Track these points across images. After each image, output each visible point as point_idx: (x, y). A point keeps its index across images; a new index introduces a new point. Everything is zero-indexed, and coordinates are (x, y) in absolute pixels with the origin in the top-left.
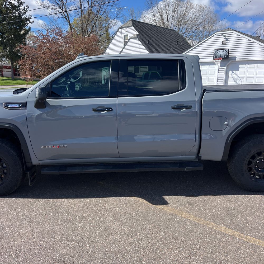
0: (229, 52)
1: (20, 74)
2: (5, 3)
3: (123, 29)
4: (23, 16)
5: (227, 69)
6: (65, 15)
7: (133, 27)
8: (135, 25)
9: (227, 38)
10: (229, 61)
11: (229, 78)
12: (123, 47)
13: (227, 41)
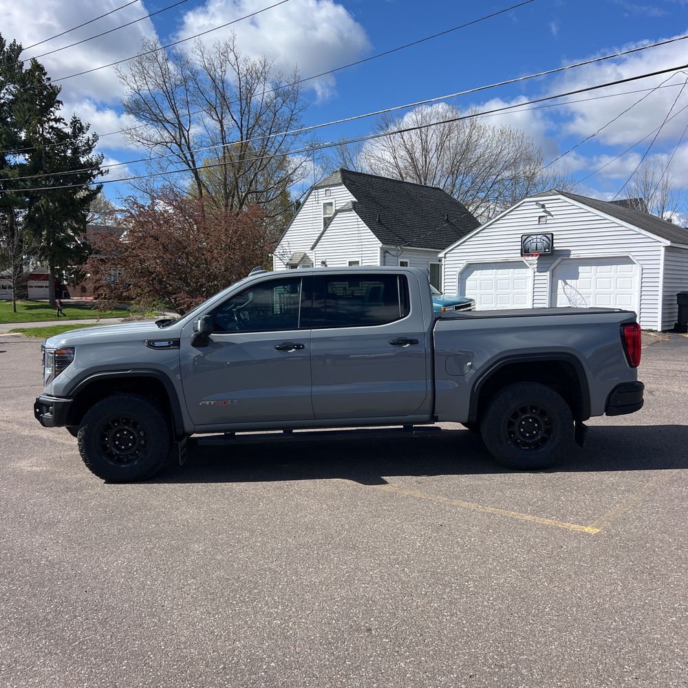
0: (553, 239)
1: (70, 294)
2: (41, 130)
3: (322, 191)
4: (83, 157)
5: (552, 276)
6: (186, 158)
7: (344, 186)
8: (348, 182)
9: (547, 209)
10: (556, 259)
11: (558, 296)
12: (322, 229)
13: (549, 217)
